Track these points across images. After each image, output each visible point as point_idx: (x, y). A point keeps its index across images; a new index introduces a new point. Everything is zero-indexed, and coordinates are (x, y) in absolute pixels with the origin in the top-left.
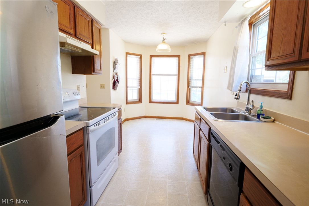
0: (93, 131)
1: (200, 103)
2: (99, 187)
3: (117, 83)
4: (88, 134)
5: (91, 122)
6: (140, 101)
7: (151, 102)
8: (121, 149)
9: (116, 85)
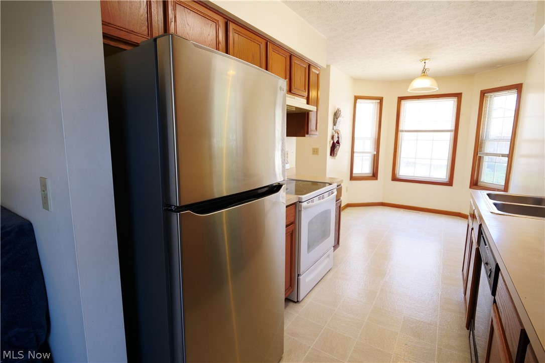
0: (306, 208)
1: (504, 187)
2: (308, 280)
3: (338, 147)
4: (300, 211)
5: (304, 197)
6: (374, 176)
7: (395, 178)
8: (338, 243)
9: (336, 149)
